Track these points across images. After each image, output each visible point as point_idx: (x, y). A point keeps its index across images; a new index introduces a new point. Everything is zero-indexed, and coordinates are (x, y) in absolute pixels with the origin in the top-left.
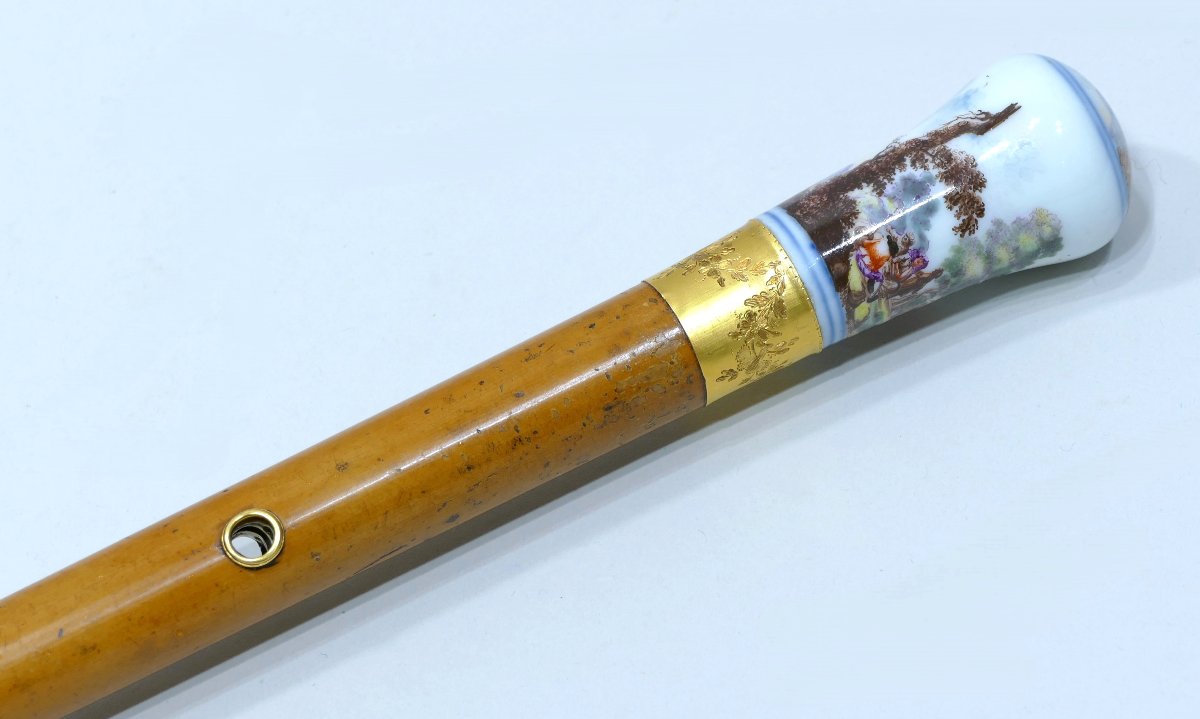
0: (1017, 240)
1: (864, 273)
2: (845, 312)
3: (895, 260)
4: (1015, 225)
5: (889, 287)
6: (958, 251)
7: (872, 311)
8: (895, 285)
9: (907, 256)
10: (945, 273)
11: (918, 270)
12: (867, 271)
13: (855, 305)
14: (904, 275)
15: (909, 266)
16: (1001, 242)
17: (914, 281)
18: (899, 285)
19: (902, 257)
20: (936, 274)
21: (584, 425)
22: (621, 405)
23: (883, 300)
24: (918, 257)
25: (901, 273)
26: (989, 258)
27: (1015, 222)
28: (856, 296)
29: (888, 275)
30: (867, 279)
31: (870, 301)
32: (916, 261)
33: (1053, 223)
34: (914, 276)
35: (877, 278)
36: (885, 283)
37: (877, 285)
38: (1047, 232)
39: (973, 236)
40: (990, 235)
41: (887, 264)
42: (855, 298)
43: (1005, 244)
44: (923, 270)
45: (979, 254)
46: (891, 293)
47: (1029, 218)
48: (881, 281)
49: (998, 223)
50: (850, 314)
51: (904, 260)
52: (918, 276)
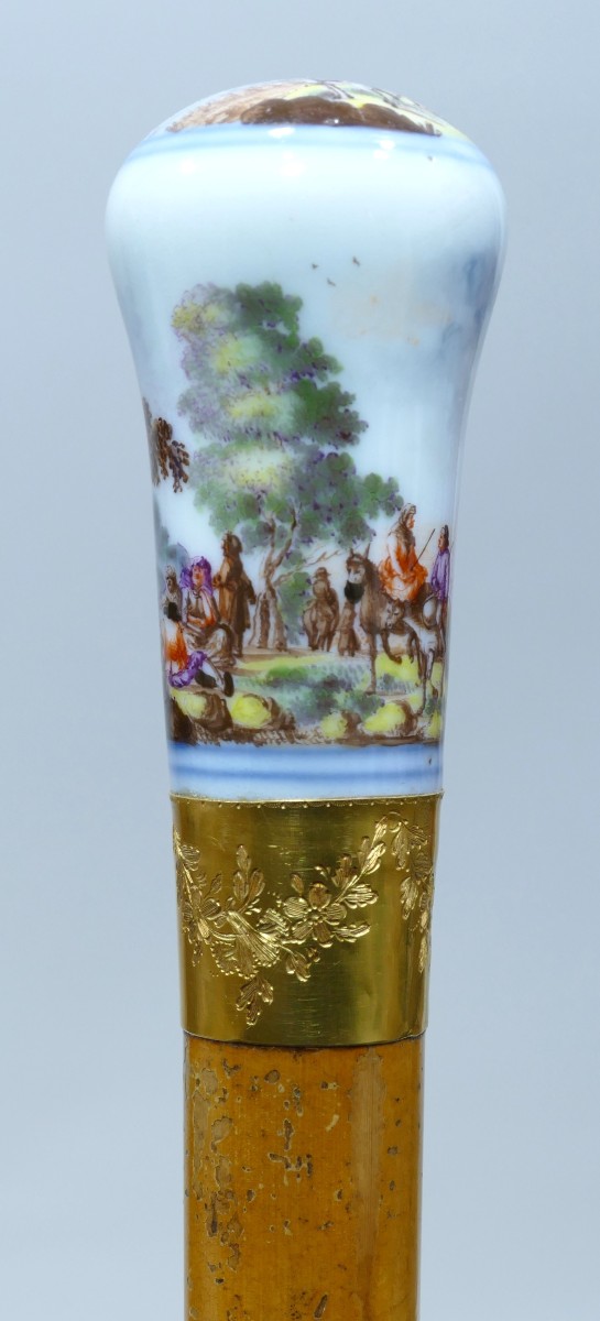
0: (223, 375)
1: (185, 683)
2: (232, 744)
3: (184, 619)
4: (192, 374)
5: (219, 647)
6: (204, 497)
7: (257, 690)
8: (220, 634)
9: (186, 592)
10: (237, 531)
11: (212, 582)
12: (185, 677)
13: (227, 720)
14: (208, 613)
15: (198, 597)
16: (216, 407)
17: (227, 594)
18: (223, 627)
19: (185, 604)
20: (232, 549)
21: (221, 1281)
22: (218, 1205)
23: (240, 664)
24: (191, 575)
25: (203, 616)
26: (256, 434)
27: (187, 373)
28: (210, 714)
29: (201, 641)
30: (194, 682)
31: (229, 690)
32: (195, 581)
33: (200, 300)
34: (216, 594)
35: (199, 664)
36: (209, 653)
37: (208, 669)
38: (219, 314)
39: (191, 460)
40: (198, 425)
41: (187, 637)
42: (214, 718)
43: (225, 401)
44: (214, 572)
45: (225, 456)
46: (233, 647)
47: (185, 344)
48: (204, 657)
49: (186, 403)
50: (244, 736)
51: (189, 601)
52: (221, 586)
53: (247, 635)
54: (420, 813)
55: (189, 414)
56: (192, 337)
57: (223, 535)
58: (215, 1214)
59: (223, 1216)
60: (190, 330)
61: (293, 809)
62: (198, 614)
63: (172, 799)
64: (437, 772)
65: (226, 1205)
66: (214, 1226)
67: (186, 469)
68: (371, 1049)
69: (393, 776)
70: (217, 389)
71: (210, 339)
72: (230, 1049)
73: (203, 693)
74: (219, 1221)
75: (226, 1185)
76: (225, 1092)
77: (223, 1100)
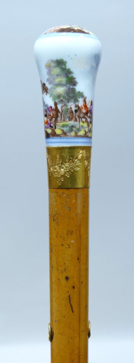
0: (54, 75)
1: (48, 128)
2: (56, 137)
4: (49, 75)
5: (54, 121)
6: (51, 96)
7: (60, 128)
8: (54, 119)
10: (56, 101)
11: (52, 110)
12: (48, 126)
13: (55, 133)
14: (52, 115)
15: (50, 113)
16: (53, 80)
17: (55, 112)
18: (54, 117)
20: (56, 104)
21: (55, 229)
22: (55, 216)
23: (57, 124)
24: (49, 109)
25: (51, 116)
26: (60, 85)
27: (48, 75)
28: (52, 132)
29: (51, 120)
30: (49, 127)
31: (55, 128)
32: (50, 110)
33: (50, 62)
34: (53, 112)
35: (50, 124)
36: (52, 122)
37: (52, 125)
38: (53, 64)
39: (49, 90)
40: (50, 84)
41: (48, 120)
43: (54, 79)
44: (53, 108)
45: (54, 88)
46: (56, 121)
47: (47, 70)
48: (51, 123)
49: (48, 80)
50: (58, 136)
51: (49, 113)
52: (54, 111)
53: (58, 118)
54: (88, 149)
55: (48, 82)
56: (49, 68)
57: (54, 102)
58: (54, 218)
59: (55, 218)
60: (48, 67)
61: (66, 147)
62: (50, 115)
63: (46, 148)
64: (91, 143)
65: (56, 216)
66: (54, 220)
67: (48, 91)
68: (80, 189)
69: (83, 142)
70: (53, 77)
71: (51, 69)
72: (56, 189)
73: (51, 129)
74: (55, 219)
75: (56, 213)
76: (55, 197)
77: (55, 198)
